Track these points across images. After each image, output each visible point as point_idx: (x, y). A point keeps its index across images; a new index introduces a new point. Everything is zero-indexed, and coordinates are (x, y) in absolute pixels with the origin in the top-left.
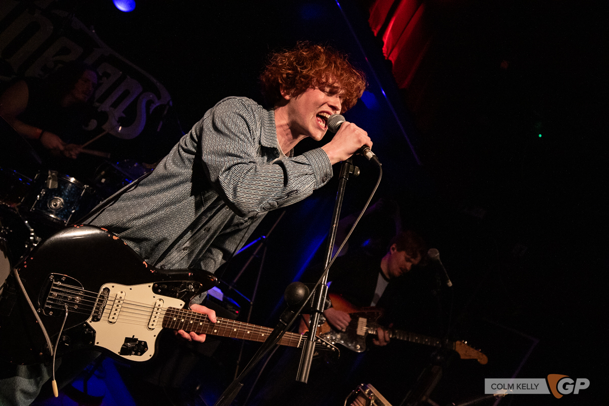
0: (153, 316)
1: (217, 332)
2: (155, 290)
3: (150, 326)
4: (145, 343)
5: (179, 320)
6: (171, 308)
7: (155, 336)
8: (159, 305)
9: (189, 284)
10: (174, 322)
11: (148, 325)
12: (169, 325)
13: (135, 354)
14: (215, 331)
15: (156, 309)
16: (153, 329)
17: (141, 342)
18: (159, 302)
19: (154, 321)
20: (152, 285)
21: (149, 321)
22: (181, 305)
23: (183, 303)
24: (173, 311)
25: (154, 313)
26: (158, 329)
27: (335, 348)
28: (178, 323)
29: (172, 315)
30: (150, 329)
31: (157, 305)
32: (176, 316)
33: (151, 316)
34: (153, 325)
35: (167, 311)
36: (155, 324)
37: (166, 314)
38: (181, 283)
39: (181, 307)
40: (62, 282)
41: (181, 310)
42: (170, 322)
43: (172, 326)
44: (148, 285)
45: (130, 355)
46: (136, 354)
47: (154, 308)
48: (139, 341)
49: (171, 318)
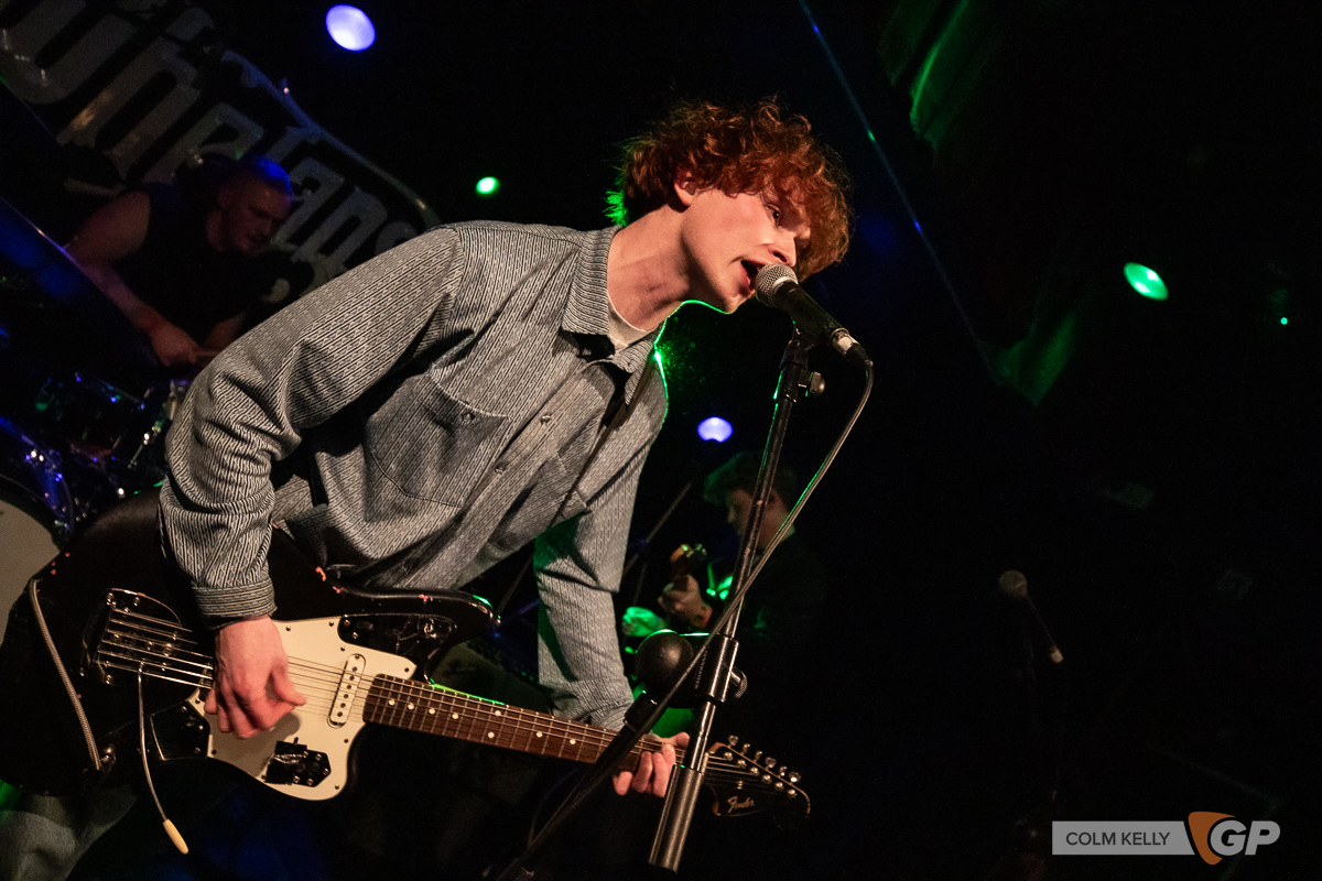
0: (341, 694)
1: (495, 738)
2: (345, 634)
3: (335, 718)
4: (324, 756)
5: (401, 705)
6: (382, 676)
7: (346, 741)
8: (355, 669)
9: (425, 621)
10: (390, 709)
11: (330, 714)
12: (378, 716)
13: (301, 783)
14: (491, 735)
15: (347, 677)
16: (342, 725)
17: (313, 754)
18: (353, 662)
19: (343, 705)
20: (336, 621)
21: (333, 706)
22: (407, 670)
23: (412, 667)
24: (388, 684)
25: (344, 686)
26: (355, 725)
27: (796, 791)
28: (399, 713)
29: (385, 693)
30: (335, 723)
31: (349, 668)
32: (394, 695)
33: (337, 693)
34: (340, 714)
35: (374, 683)
36: (345, 711)
37: (372, 690)
38: (406, 618)
39: (406, 676)
40: (132, 609)
41: (407, 682)
42: (381, 708)
43: (387, 718)
44: (326, 621)
45: (290, 784)
46: (303, 782)
47: (342, 675)
48: (310, 752)
49: (384, 701)
